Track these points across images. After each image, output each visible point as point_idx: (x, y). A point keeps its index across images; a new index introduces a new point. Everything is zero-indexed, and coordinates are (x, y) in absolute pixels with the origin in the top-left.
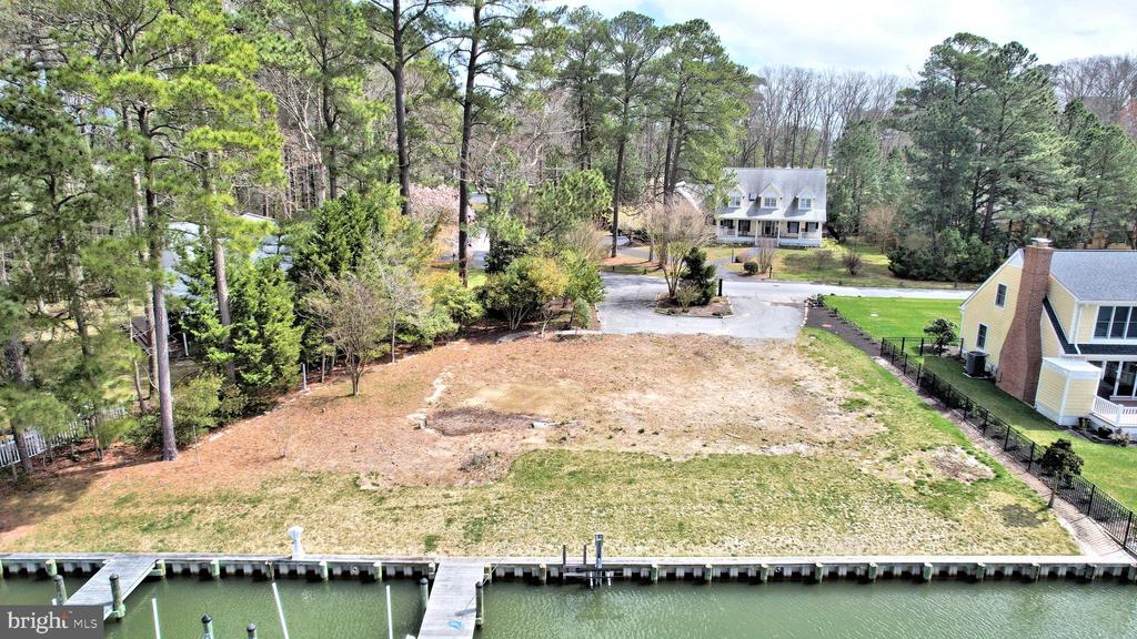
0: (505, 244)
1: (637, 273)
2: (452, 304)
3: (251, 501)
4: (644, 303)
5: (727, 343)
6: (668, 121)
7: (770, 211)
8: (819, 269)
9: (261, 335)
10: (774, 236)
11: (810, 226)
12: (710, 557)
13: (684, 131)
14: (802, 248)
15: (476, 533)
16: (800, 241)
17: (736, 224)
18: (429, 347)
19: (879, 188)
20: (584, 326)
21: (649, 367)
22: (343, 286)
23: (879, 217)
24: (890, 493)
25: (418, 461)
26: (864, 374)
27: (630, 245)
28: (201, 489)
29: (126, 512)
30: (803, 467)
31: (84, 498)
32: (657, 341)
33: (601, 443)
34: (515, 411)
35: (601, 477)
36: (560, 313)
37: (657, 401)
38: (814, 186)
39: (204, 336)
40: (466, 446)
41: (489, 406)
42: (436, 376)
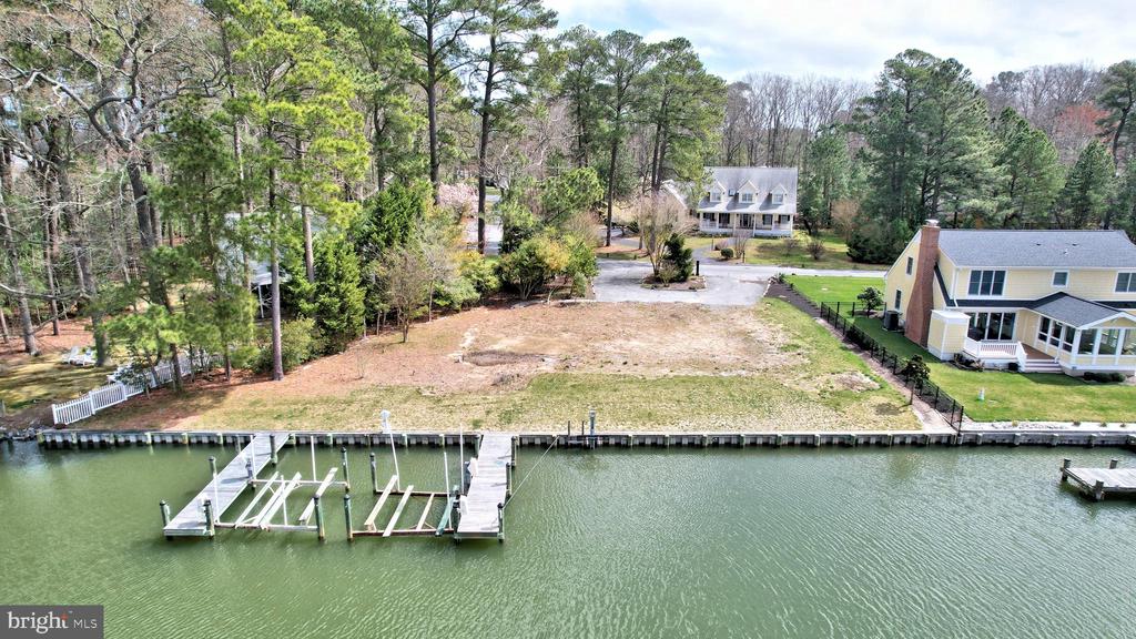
0: (516, 229)
1: (628, 259)
2: (474, 277)
3: (345, 402)
4: (633, 281)
5: (698, 308)
6: (655, 126)
7: (747, 205)
8: (788, 255)
9: (338, 291)
10: (751, 227)
11: (782, 219)
12: (668, 431)
13: (668, 135)
14: (775, 238)
15: (507, 418)
16: (773, 232)
17: (717, 217)
18: (457, 311)
19: (846, 185)
20: (582, 296)
21: (634, 324)
22: (394, 257)
23: (845, 210)
24: (802, 397)
25: (461, 380)
26: (803, 329)
27: (623, 235)
28: (307, 396)
29: (259, 409)
30: (741, 383)
31: (226, 402)
32: (641, 307)
33: (596, 370)
34: (529, 352)
35: (595, 387)
36: (562, 288)
37: (638, 347)
38: (786, 183)
39: (298, 290)
40: (495, 372)
41: (509, 349)
42: (466, 330)
